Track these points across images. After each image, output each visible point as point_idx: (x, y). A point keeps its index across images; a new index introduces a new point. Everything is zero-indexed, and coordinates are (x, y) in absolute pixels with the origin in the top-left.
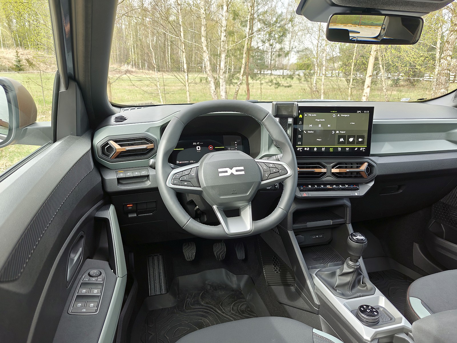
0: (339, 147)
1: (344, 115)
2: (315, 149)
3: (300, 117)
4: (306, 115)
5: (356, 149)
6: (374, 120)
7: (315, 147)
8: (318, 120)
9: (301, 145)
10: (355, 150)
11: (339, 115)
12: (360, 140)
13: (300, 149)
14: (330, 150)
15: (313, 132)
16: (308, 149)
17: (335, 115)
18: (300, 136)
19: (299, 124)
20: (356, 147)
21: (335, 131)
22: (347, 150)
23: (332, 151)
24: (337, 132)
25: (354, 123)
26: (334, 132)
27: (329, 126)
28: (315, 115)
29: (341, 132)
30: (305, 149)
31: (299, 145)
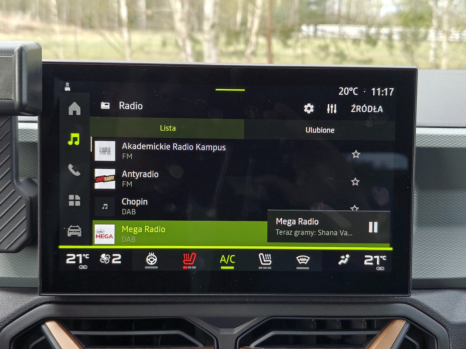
0: (265, 252)
3: (71, 113)
7: (151, 251)
9: (84, 240)
10: (340, 263)
13: (77, 259)
16: (117, 259)
31: (74, 240)
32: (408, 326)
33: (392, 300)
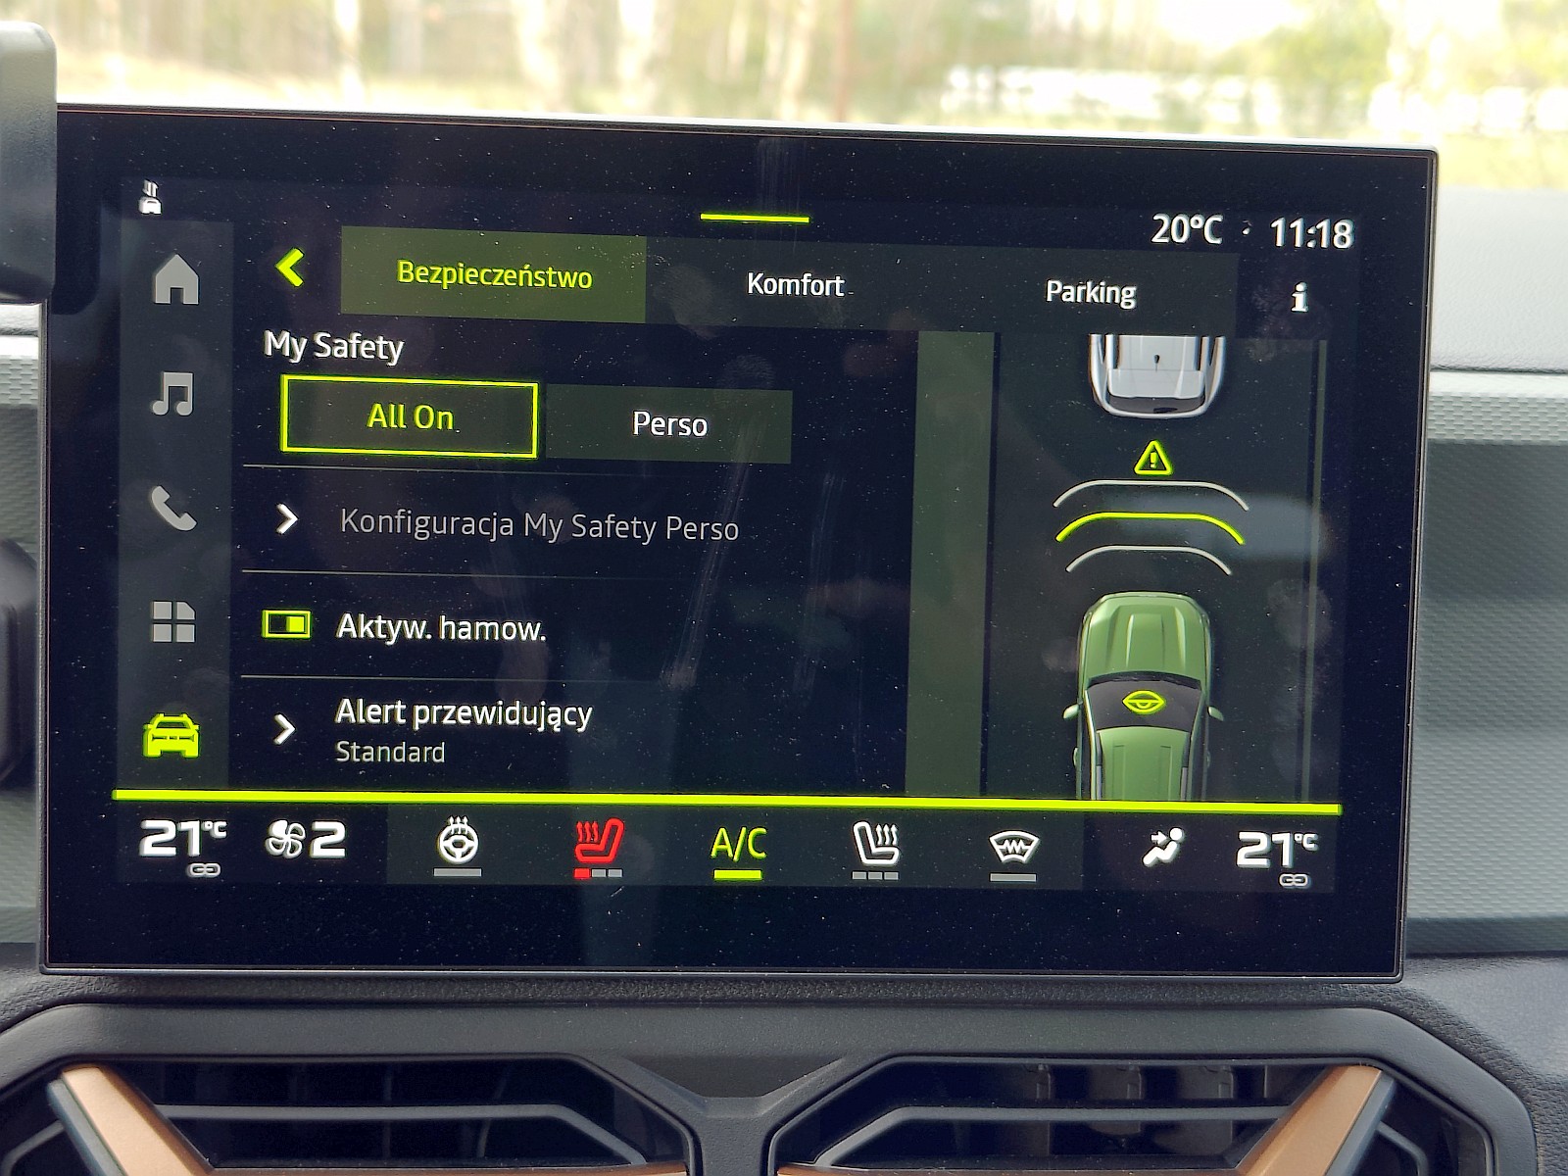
0: (877, 818)
3: (162, 296)
7: (458, 810)
9: (208, 769)
10: (1149, 860)
13: (182, 840)
14: (724, 862)
16: (330, 842)
20: (1166, 822)
22: (1014, 867)
23: (755, 875)
31: (169, 769)
32: (1387, 1089)
33: (1333, 993)
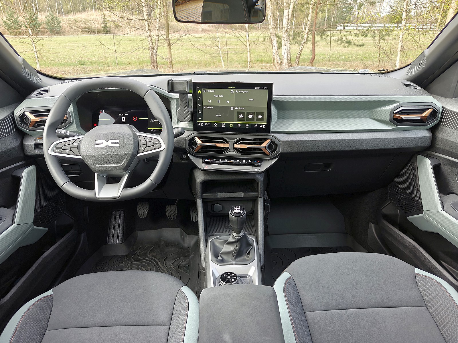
0: (239, 124)
1: (242, 92)
2: (216, 125)
3: (199, 93)
4: (204, 91)
5: (256, 126)
6: (274, 96)
7: (216, 123)
8: (217, 96)
9: (202, 120)
11: (237, 91)
12: (260, 117)
13: (201, 124)
14: (230, 126)
15: (212, 108)
17: (233, 91)
18: (200, 111)
19: (199, 99)
20: (256, 124)
21: (234, 107)
22: (247, 127)
23: (232, 127)
24: (236, 108)
25: (253, 100)
26: (233, 109)
27: (227, 102)
28: (213, 91)
29: (240, 108)
30: (206, 124)
31: (200, 120)
32: (271, 141)
33: (267, 135)
